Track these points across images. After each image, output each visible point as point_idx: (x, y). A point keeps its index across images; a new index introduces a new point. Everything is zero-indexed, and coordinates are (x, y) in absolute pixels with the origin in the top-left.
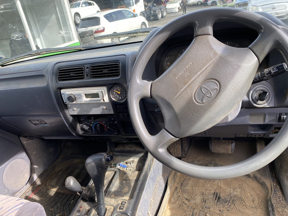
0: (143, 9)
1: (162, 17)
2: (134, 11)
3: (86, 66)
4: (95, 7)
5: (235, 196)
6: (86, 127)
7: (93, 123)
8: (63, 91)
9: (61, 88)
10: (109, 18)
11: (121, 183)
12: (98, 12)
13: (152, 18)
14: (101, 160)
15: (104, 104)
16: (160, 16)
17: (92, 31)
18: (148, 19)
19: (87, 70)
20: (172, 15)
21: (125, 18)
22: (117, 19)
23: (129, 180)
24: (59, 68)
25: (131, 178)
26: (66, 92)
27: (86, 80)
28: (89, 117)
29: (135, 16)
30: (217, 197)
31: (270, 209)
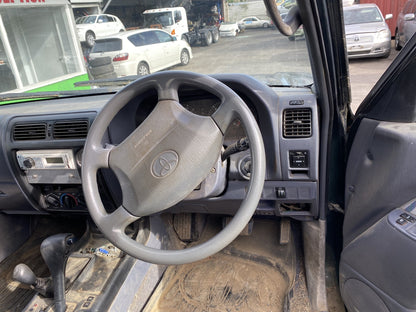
0: (186, 30)
1: (213, 42)
2: (173, 32)
3: (49, 123)
4: (118, 24)
5: (250, 291)
6: (51, 199)
7: (60, 194)
8: (18, 153)
9: (17, 150)
10: (135, 40)
11: (95, 274)
12: (122, 30)
13: (199, 42)
14: (60, 243)
15: (70, 171)
16: (210, 40)
17: (108, 58)
18: (193, 44)
19: (49, 128)
20: (227, 40)
21: (159, 42)
22: (148, 42)
23: (107, 269)
24: (15, 124)
25: (109, 267)
26: (22, 155)
27: (49, 141)
28: (55, 187)
29: (172, 39)
30: (228, 293)
31: (286, 306)
